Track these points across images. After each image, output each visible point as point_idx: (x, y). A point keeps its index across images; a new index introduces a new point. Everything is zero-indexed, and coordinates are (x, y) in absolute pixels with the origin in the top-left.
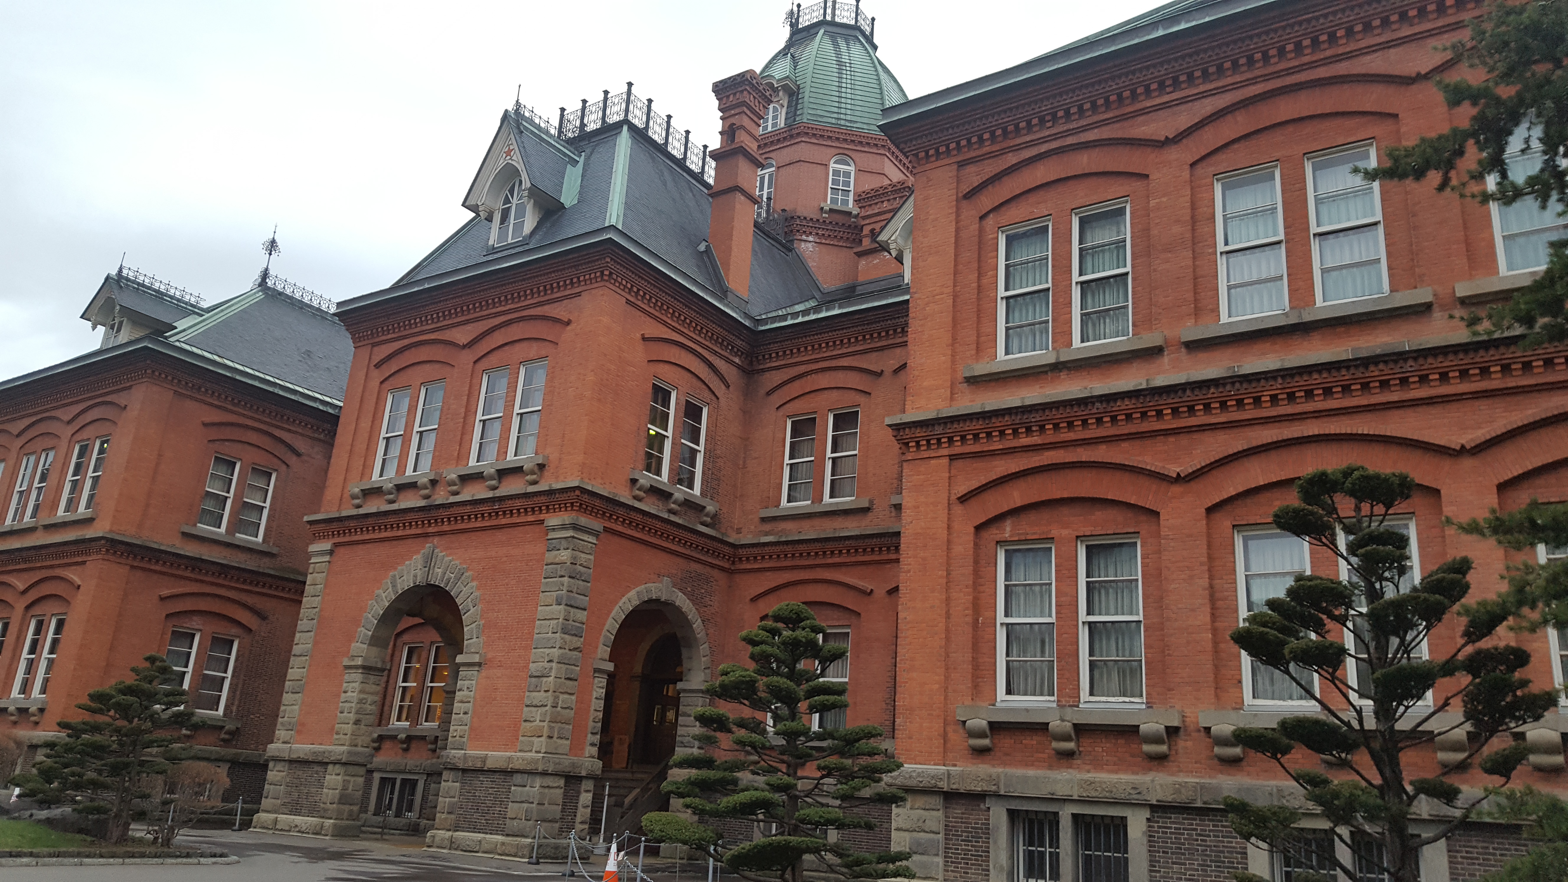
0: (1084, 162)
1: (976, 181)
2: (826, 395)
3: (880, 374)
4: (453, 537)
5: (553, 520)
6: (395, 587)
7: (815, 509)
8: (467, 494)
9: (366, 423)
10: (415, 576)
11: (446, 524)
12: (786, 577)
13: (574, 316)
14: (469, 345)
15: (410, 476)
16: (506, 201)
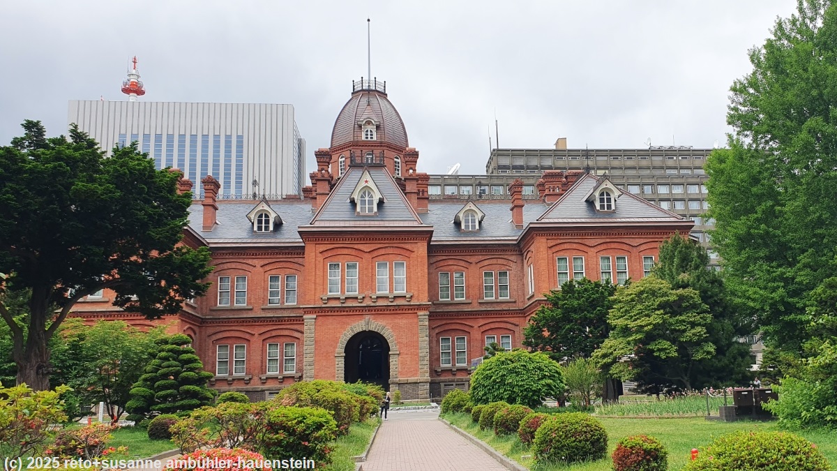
0: (575, 246)
1: (552, 245)
2: (452, 267)
3: (471, 263)
4: (376, 316)
5: (421, 312)
6: (353, 331)
7: (451, 302)
8: (381, 303)
9: (319, 273)
10: (362, 328)
11: (373, 312)
12: (444, 322)
13: (415, 249)
14: (369, 252)
15: (348, 294)
16: (362, 197)
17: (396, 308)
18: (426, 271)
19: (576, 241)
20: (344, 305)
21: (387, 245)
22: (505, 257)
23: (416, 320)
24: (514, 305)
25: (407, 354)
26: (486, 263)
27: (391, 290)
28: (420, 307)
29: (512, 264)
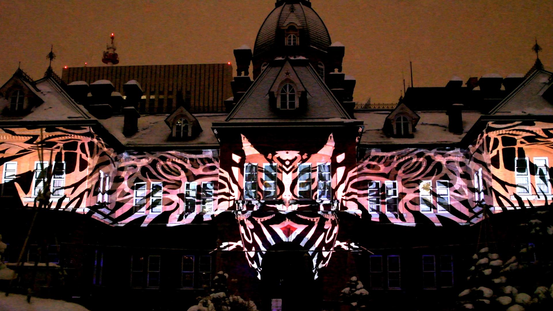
10: (281, 239)
16: (283, 91)
27: (315, 197)
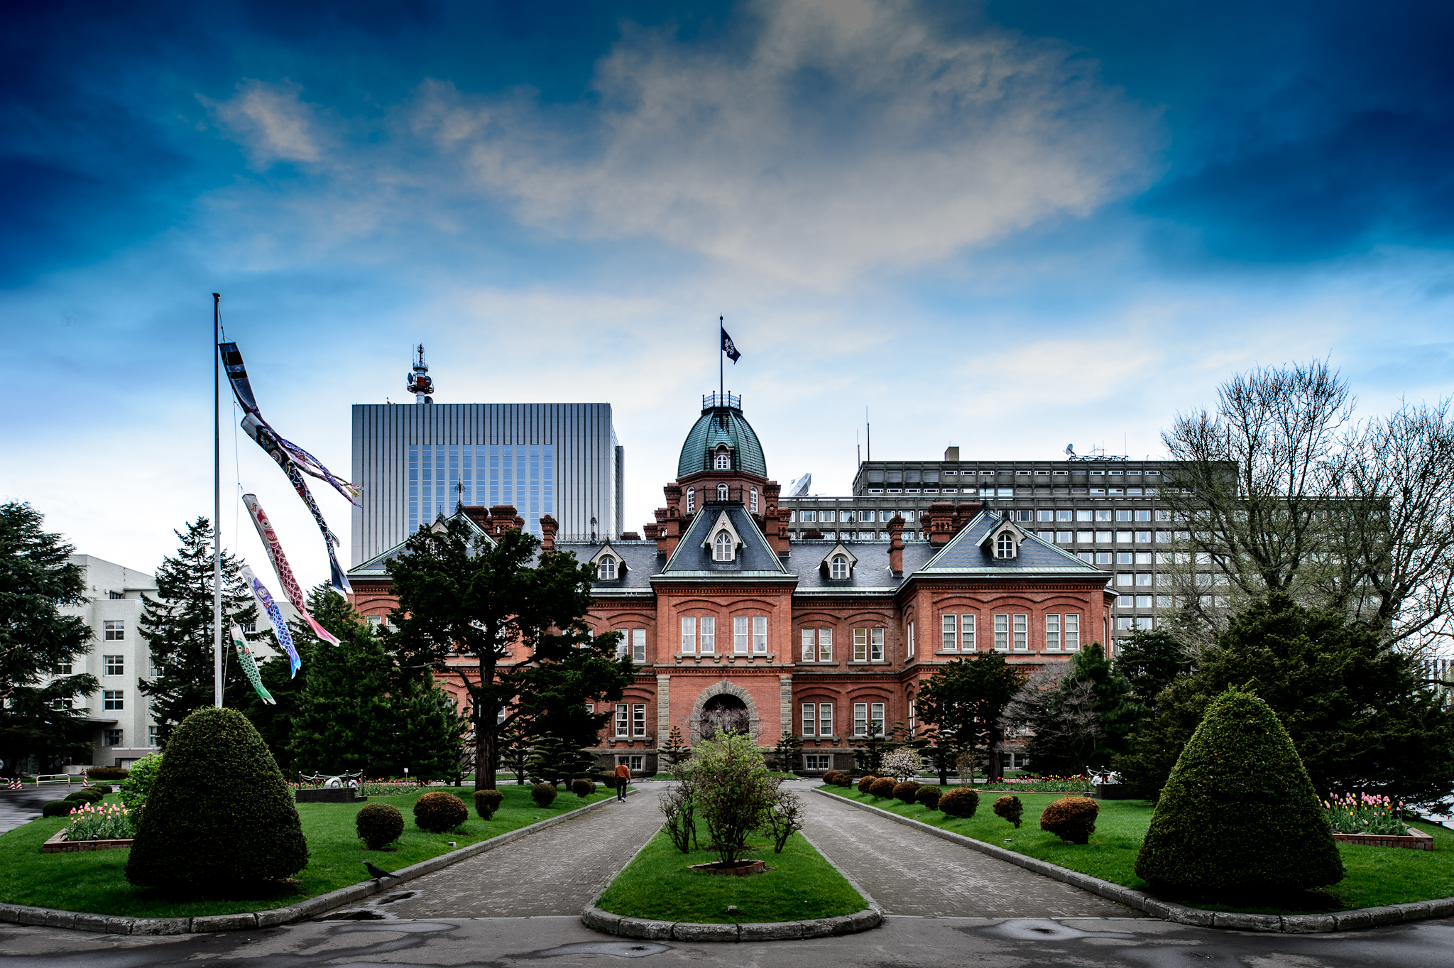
0: (965, 601)
1: (937, 599)
2: (818, 622)
3: (839, 619)
4: (734, 679)
5: (784, 676)
6: (709, 694)
7: (817, 663)
8: (738, 663)
9: (673, 629)
10: (719, 691)
11: (731, 674)
12: (808, 686)
13: (777, 603)
14: (726, 606)
15: (704, 653)
16: (719, 542)
17: (756, 671)
18: (790, 628)
19: (967, 595)
20: (700, 665)
21: (746, 598)
22: (880, 611)
23: (777, 684)
24: (889, 668)
25: (767, 721)
26: (859, 618)
27: (750, 649)
28: (783, 669)
29: (888, 620)
